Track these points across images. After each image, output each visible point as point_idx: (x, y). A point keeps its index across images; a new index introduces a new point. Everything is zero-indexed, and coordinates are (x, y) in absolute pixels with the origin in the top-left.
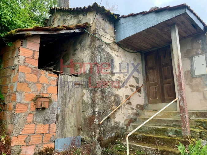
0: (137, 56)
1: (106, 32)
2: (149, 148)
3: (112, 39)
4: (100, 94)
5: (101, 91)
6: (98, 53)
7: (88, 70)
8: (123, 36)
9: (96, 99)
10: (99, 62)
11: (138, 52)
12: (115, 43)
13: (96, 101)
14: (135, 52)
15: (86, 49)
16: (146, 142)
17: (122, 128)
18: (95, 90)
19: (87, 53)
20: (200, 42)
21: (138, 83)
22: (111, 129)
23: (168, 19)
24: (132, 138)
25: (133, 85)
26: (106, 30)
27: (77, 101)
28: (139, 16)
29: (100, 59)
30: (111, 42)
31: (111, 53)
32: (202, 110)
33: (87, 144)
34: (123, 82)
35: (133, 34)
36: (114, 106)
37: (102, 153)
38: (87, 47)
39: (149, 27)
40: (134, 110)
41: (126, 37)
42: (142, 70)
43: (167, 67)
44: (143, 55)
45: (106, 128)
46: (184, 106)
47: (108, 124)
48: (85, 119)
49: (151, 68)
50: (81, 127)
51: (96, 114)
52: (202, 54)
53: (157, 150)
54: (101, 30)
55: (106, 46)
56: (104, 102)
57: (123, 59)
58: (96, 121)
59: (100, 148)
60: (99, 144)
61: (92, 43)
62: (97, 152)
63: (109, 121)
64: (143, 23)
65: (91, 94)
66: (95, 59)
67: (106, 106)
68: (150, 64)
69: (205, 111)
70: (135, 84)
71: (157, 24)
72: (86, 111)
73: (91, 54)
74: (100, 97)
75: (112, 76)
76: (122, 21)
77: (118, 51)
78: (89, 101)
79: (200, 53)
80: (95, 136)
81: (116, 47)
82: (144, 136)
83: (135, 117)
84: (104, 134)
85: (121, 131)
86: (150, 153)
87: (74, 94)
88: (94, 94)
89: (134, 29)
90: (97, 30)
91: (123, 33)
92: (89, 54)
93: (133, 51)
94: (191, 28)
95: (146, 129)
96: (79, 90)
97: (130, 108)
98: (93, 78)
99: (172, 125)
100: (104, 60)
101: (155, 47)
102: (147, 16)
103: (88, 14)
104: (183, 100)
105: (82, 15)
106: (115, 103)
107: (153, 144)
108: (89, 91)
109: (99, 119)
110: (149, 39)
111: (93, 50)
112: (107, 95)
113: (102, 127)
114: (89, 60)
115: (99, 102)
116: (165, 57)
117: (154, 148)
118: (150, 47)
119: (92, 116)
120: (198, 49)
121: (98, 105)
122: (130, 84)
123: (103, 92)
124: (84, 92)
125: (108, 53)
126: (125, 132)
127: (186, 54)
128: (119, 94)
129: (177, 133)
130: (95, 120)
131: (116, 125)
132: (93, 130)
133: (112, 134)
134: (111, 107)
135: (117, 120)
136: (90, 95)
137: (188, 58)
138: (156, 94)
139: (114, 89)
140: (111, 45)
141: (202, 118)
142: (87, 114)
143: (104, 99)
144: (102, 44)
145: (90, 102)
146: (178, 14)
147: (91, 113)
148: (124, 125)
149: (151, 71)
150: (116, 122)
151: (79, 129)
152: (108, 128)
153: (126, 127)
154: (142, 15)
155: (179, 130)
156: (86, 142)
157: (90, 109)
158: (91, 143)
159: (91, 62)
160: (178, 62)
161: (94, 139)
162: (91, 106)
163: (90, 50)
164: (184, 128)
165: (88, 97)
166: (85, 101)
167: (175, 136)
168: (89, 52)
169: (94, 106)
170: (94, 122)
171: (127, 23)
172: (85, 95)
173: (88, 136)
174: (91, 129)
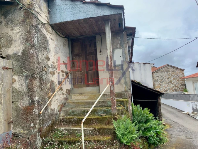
0: (65, 41)
1: (41, 10)
2: (87, 128)
3: (47, 19)
4: (38, 81)
5: (40, 78)
6: (35, 33)
7: (21, 51)
8: (60, 19)
9: (34, 87)
10: (37, 44)
11: (66, 37)
12: (50, 24)
13: (35, 89)
14: (64, 37)
15: (16, 25)
17: (56, 114)
18: (33, 77)
19: (19, 30)
20: (119, 38)
21: (66, 68)
22: (48, 117)
23: (108, 14)
24: (66, 122)
25: (63, 71)
26: (41, 8)
27: (6, 90)
28: (79, 3)
29: (38, 41)
30: (46, 22)
31: (46, 35)
32: (118, 92)
33: (23, 138)
34: (56, 67)
35: (72, 20)
36: (50, 93)
37: (42, 144)
38: (17, 22)
39: (89, 17)
40: (65, 95)
41: (63, 21)
42: (69, 55)
44: (70, 41)
45: (45, 117)
46: (114, 90)
47: (46, 112)
48: (17, 110)
49: (77, 55)
50: (11, 120)
51: (36, 104)
52: (120, 48)
53: (95, 129)
54: (37, 6)
55: (42, 26)
56: (42, 90)
57: (56, 43)
58: (36, 111)
59: (40, 139)
60: (39, 136)
61: (26, 19)
62: (37, 144)
63: (47, 109)
64: (83, 12)
65: (26, 81)
66: (33, 40)
67: (43, 94)
68: (76, 51)
69: (119, 92)
70: (65, 70)
71: (97, 16)
72: (19, 101)
73: (24, 32)
74: (38, 84)
75: (48, 61)
76: (58, 2)
77: (52, 34)
78: (23, 89)
79: (119, 47)
80: (34, 127)
81: (50, 29)
82: (78, 119)
83: (65, 102)
84: (43, 123)
85: (56, 118)
86: (88, 133)
87: (2, 81)
88: (31, 81)
89: (73, 15)
90: (33, 6)
91: (59, 16)
92: (22, 32)
93: (62, 36)
94: (117, 25)
95: (78, 112)
96: (7, 76)
97: (62, 94)
98: (29, 62)
100: (41, 42)
101: (83, 36)
102: (87, 5)
104: (113, 86)
106: (51, 90)
107: (87, 124)
108: (23, 78)
109: (38, 108)
110: (82, 28)
111: (29, 28)
112: (44, 81)
113: (41, 116)
114: (22, 39)
115: (38, 90)
116: (90, 46)
117: (91, 128)
118: (78, 35)
119: (30, 106)
120: (117, 44)
121: (37, 93)
122: (62, 70)
123: (41, 79)
124: (15, 79)
125: (44, 35)
126: (59, 117)
128: (54, 80)
129: (105, 112)
130: (33, 111)
131: (52, 113)
132: (31, 122)
133: (49, 122)
134: (48, 95)
135: (52, 107)
136: (25, 83)
139: (50, 75)
140: (46, 25)
141: (119, 98)
142: (21, 105)
143: (42, 86)
144: (39, 23)
145: (26, 91)
146: (116, 13)
147: (28, 103)
148: (57, 111)
149: (77, 57)
150: (52, 109)
151: (9, 123)
152: (46, 116)
153: (59, 112)
154: (82, 3)
155: (107, 110)
156: (20, 136)
157: (25, 99)
158: (28, 136)
159: (26, 43)
160: (110, 54)
161: (33, 131)
162: (27, 95)
163: (24, 28)
164: (113, 108)
165: (22, 85)
166: (16, 90)
167: (105, 114)
168: (22, 29)
169: (32, 95)
170: (33, 113)
171: (64, 6)
172: (17, 82)
173: (23, 129)
174: (27, 121)
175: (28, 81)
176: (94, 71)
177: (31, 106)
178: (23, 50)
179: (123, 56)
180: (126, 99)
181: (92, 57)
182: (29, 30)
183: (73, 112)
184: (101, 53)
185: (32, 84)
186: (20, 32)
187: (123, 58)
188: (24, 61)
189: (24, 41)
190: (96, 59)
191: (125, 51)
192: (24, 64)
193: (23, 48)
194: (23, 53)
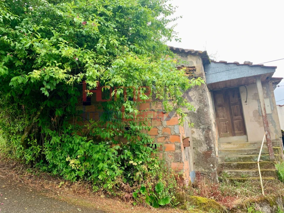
2: (250, 171)
7: (196, 110)
8: (215, 79)
13: (211, 138)
16: (241, 168)
18: (208, 129)
28: (233, 65)
39: (243, 76)
41: (219, 81)
43: (236, 106)
44: (212, 93)
46: (271, 138)
48: (198, 154)
49: (220, 106)
50: (194, 161)
51: (213, 149)
52: (267, 98)
64: (237, 72)
66: (205, 101)
68: (219, 102)
72: (199, 147)
73: (198, 95)
76: (212, 65)
78: (201, 138)
80: (213, 167)
82: (238, 164)
86: (252, 175)
88: (207, 132)
89: (228, 76)
92: (196, 95)
95: (233, 159)
98: (204, 117)
99: (252, 154)
101: (227, 88)
102: (240, 66)
103: (188, 56)
104: (270, 134)
105: (179, 55)
108: (201, 130)
110: (231, 83)
111: (201, 92)
114: (196, 101)
116: (233, 96)
118: (223, 88)
119: (208, 151)
124: (194, 131)
127: (254, 97)
130: (212, 154)
132: (211, 163)
136: (203, 133)
137: (255, 100)
138: (226, 128)
142: (200, 150)
145: (203, 139)
147: (206, 149)
149: (220, 108)
151: (194, 164)
154: (236, 65)
156: (202, 173)
157: (204, 145)
158: (209, 173)
159: (200, 103)
160: (264, 106)
161: (213, 170)
162: (205, 143)
163: (197, 92)
164: (271, 154)
165: (200, 135)
166: (195, 139)
167: (262, 160)
168: (195, 93)
169: (209, 143)
170: (212, 156)
171: (218, 68)
172: (195, 133)
173: (204, 169)
174: (207, 162)
175: (204, 132)
176: (239, 120)
177: (210, 151)
178: (198, 109)
179: (271, 105)
180: (278, 146)
181: (237, 107)
182: (201, 93)
183: (229, 159)
184: (247, 103)
185: (209, 135)
186: (194, 95)
187: (271, 107)
188: (200, 117)
189: (198, 102)
190: (240, 109)
191: (272, 100)
192: (199, 119)
193: (198, 107)
194: (198, 111)
